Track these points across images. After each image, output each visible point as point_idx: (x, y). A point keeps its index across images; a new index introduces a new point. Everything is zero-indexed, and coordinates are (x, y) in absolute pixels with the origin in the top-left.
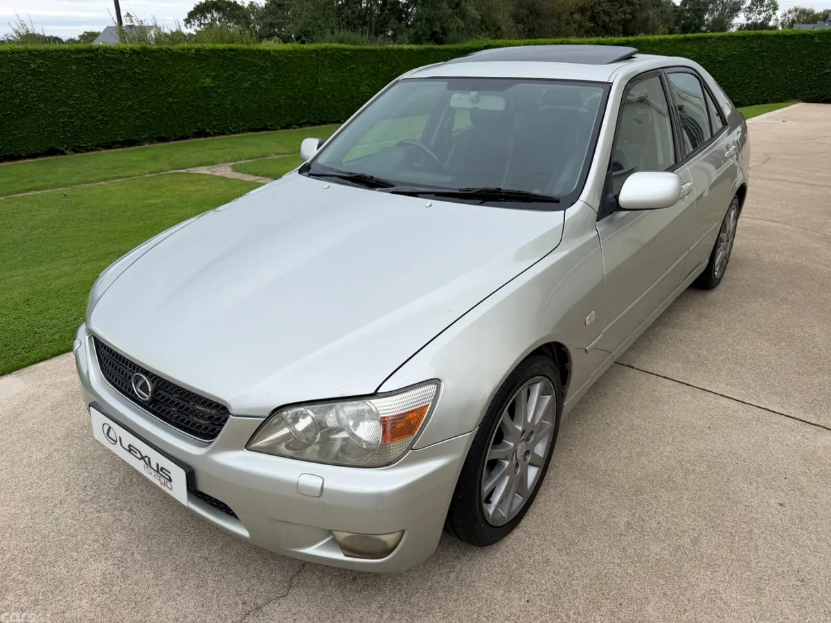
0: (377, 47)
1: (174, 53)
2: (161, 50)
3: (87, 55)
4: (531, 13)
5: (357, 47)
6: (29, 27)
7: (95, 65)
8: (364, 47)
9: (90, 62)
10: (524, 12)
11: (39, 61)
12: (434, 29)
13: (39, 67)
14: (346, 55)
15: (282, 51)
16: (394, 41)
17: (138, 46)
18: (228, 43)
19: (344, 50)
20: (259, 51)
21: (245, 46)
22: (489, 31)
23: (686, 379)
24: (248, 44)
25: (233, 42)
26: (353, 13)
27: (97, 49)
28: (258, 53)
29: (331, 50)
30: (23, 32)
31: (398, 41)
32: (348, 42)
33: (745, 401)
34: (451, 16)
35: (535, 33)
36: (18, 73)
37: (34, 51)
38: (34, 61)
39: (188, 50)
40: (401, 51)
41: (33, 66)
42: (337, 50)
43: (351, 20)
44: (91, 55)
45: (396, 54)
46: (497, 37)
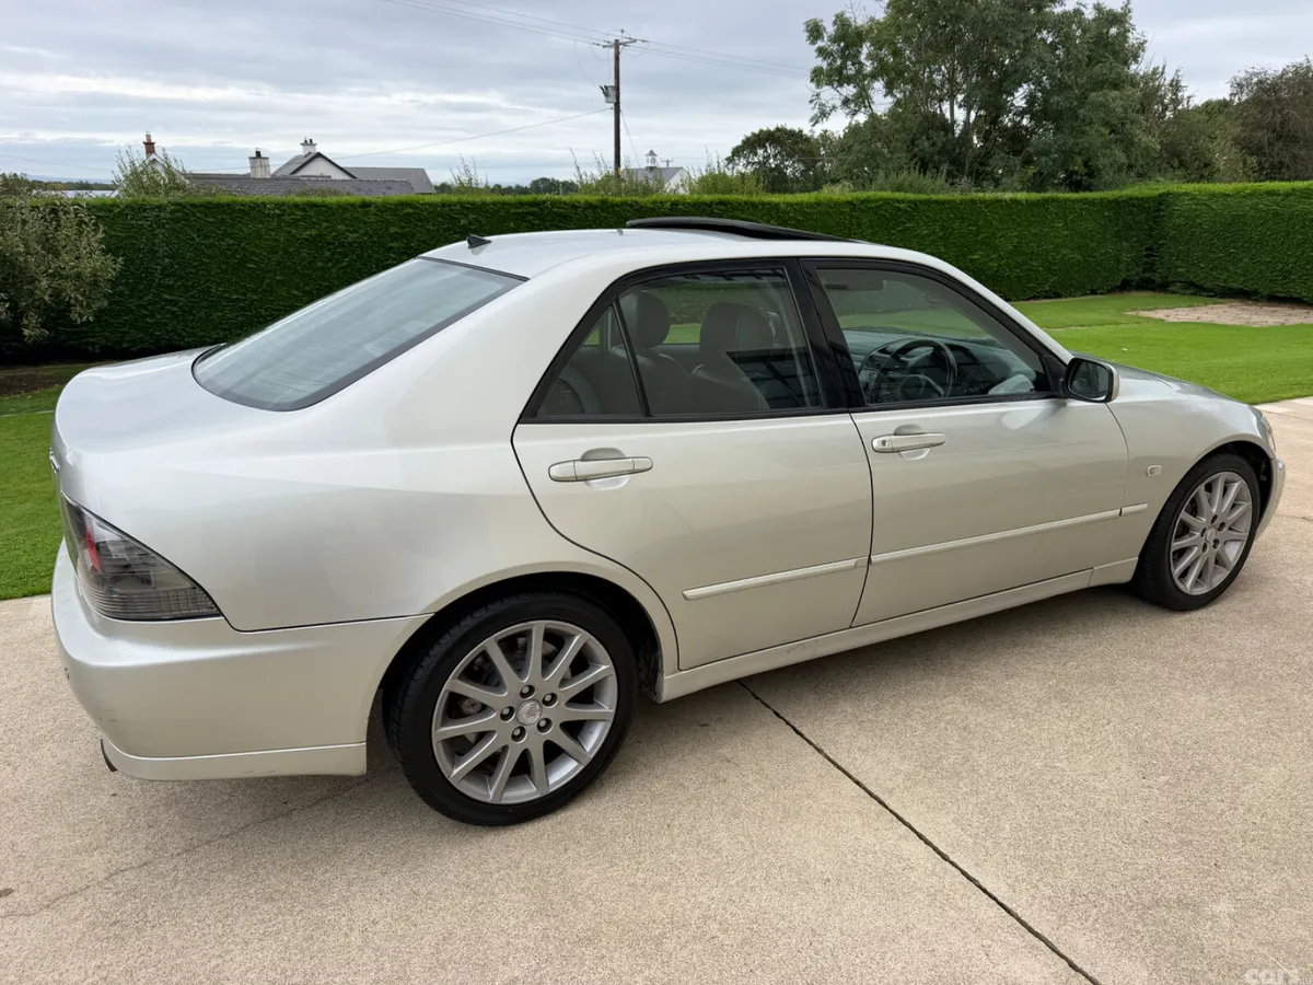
0: (956, 196)
1: (642, 207)
2: (626, 203)
3: (531, 209)
4: (1279, 137)
5: (922, 197)
6: (473, 173)
7: (537, 222)
8: (934, 197)
9: (531, 218)
10: (1263, 136)
11: (471, 216)
12: (1071, 168)
13: (470, 223)
14: (900, 209)
15: (797, 204)
16: (996, 187)
17: (596, 198)
18: (723, 193)
19: (898, 201)
20: (764, 204)
21: (744, 198)
22: (1187, 169)
23: (891, 792)
24: (750, 193)
25: (731, 192)
26: (934, 144)
27: (544, 202)
28: (760, 207)
29: (876, 201)
30: (464, 179)
31: (1001, 187)
32: (911, 188)
33: (951, 858)
34: (1105, 146)
35: (1284, 170)
36: (445, 230)
37: (468, 203)
38: (466, 216)
39: (661, 203)
40: (999, 201)
41: (463, 222)
42: (886, 201)
43: (927, 156)
44: (536, 209)
45: (986, 207)
46: (1201, 178)
